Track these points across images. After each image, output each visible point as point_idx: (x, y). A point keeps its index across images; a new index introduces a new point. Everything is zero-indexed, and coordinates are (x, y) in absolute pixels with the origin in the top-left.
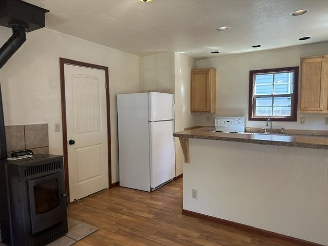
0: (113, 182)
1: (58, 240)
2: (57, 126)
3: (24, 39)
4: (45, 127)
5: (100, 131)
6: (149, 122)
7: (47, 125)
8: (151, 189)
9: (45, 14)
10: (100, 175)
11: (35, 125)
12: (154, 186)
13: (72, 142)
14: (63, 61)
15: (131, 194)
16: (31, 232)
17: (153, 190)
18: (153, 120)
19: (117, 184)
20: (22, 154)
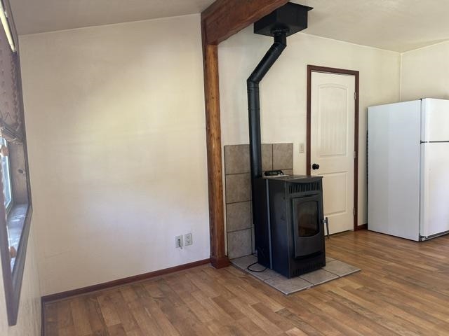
0: (359, 224)
1: (315, 272)
2: (301, 146)
3: (285, 45)
4: (291, 146)
5: (345, 154)
6: (421, 142)
7: (292, 144)
8: (421, 237)
9: (309, 12)
10: (345, 211)
11: (281, 144)
12: (426, 234)
13: (316, 167)
14: (311, 69)
15: (389, 240)
16: (294, 255)
17: (423, 239)
18: (428, 140)
19: (365, 227)
20: (274, 173)
